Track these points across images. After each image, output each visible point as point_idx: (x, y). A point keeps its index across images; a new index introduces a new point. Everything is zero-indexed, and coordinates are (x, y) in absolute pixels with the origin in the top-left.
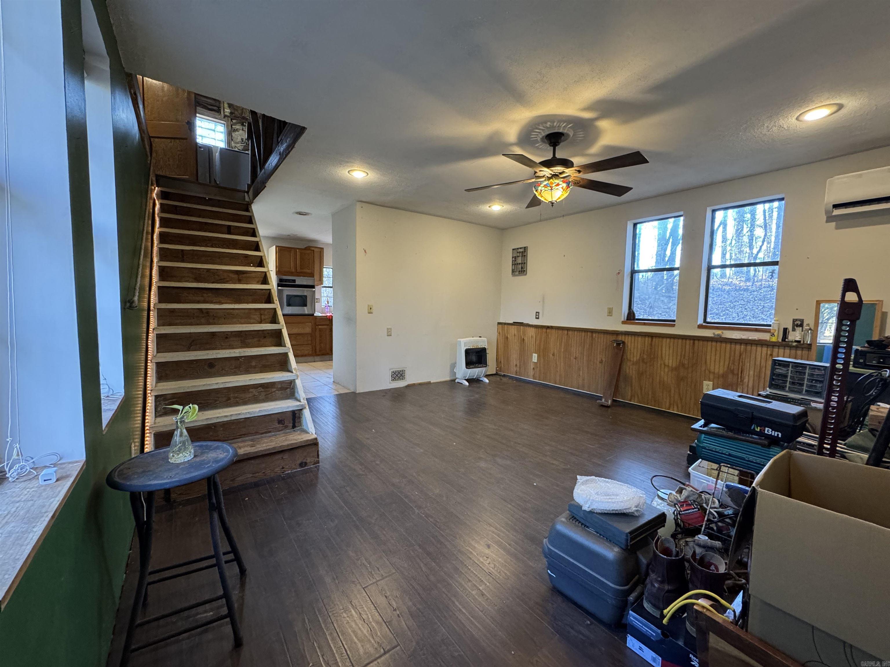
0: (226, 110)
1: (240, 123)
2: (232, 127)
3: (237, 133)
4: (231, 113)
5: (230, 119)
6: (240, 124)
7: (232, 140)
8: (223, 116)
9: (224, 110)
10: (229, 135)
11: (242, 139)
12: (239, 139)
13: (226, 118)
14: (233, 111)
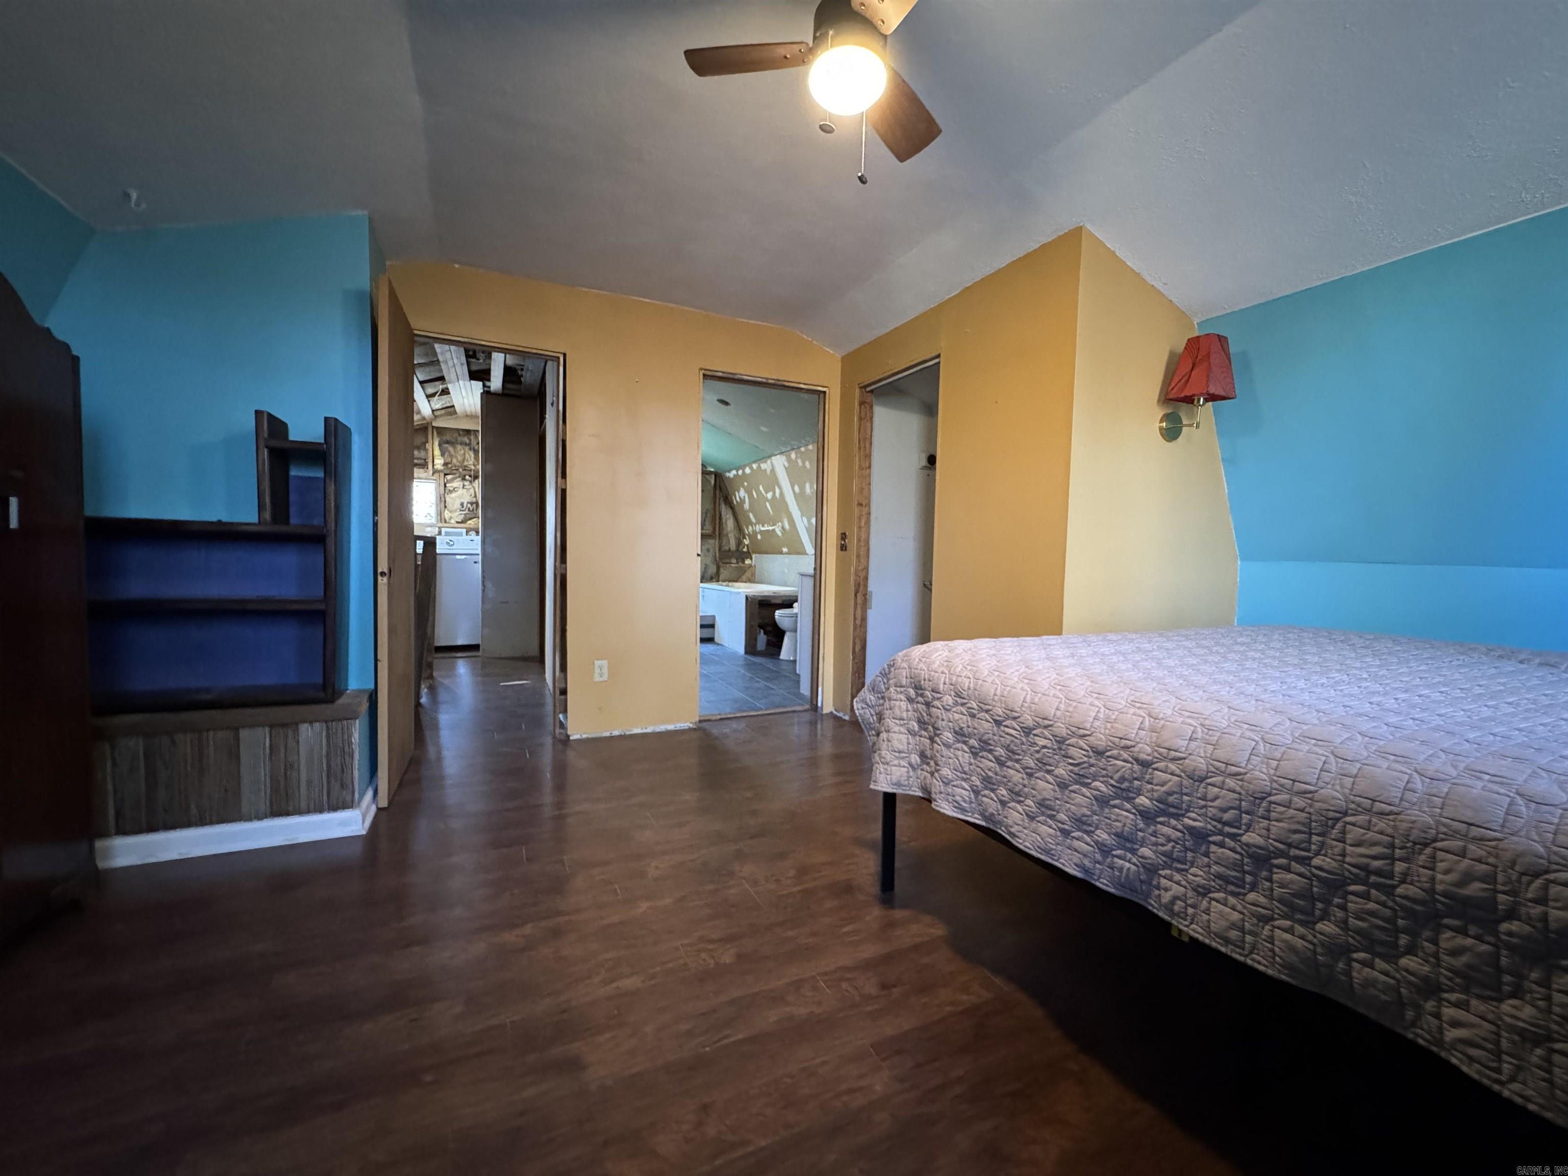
0: (436, 461)
1: (459, 477)
2: (445, 486)
3: (453, 495)
4: (445, 464)
5: (442, 475)
6: (460, 479)
7: (445, 507)
8: (431, 472)
9: (433, 462)
10: (441, 501)
11: (462, 504)
12: (457, 505)
13: (436, 475)
14: (449, 460)
